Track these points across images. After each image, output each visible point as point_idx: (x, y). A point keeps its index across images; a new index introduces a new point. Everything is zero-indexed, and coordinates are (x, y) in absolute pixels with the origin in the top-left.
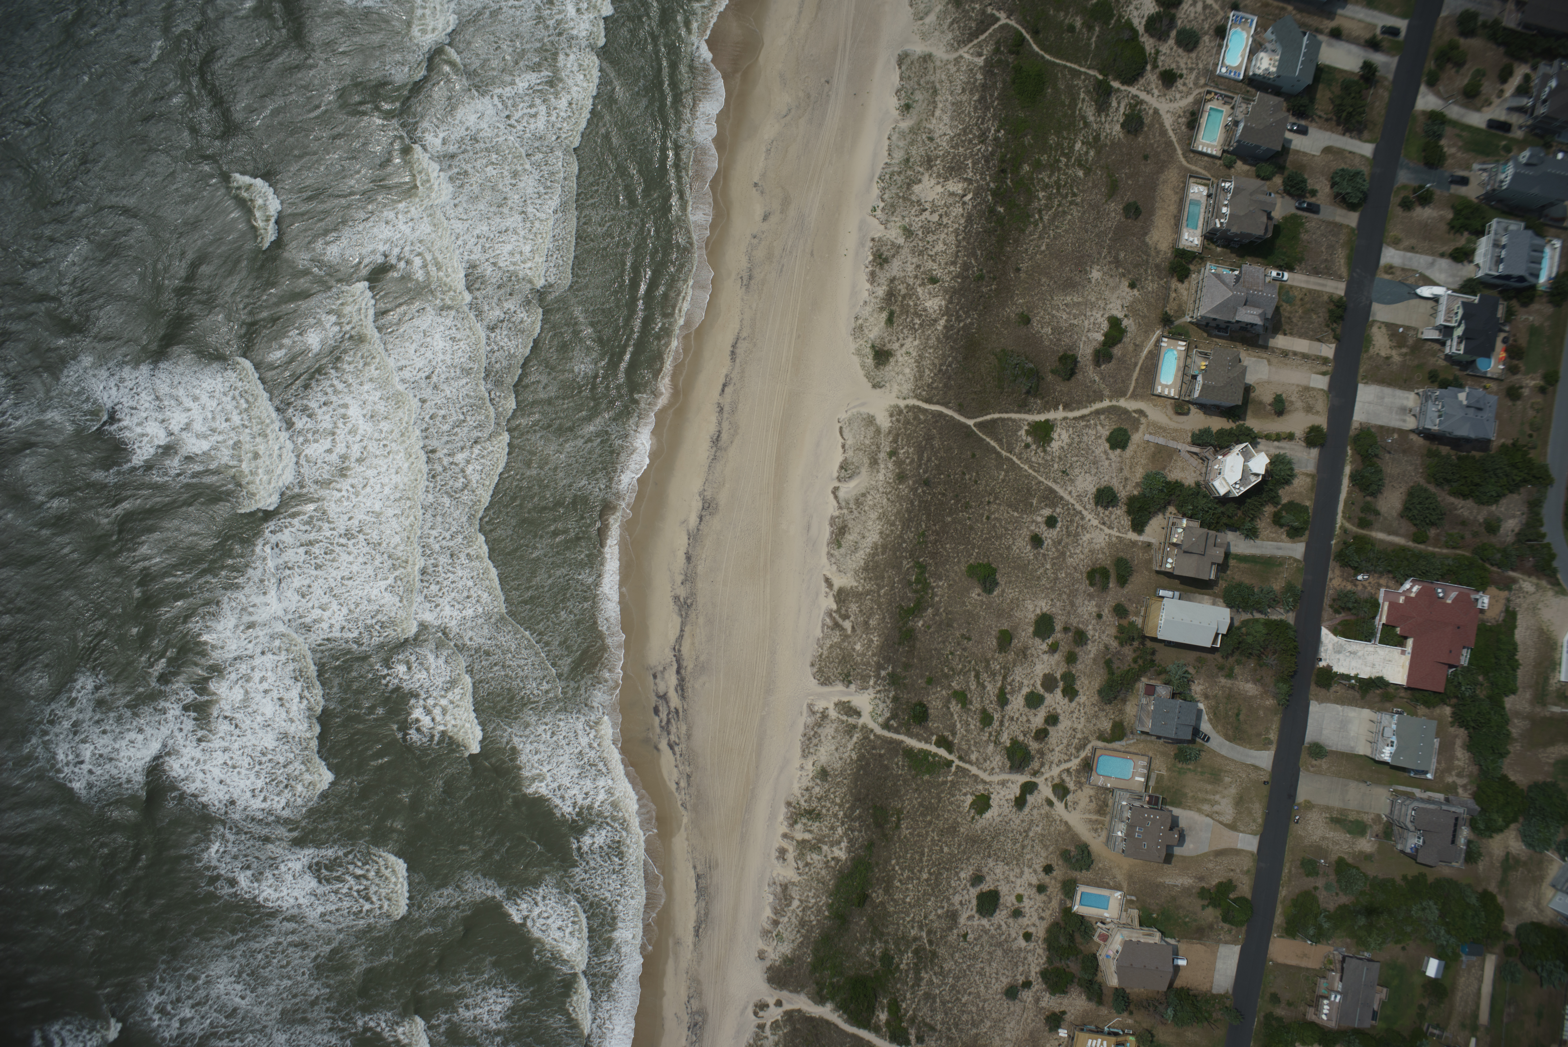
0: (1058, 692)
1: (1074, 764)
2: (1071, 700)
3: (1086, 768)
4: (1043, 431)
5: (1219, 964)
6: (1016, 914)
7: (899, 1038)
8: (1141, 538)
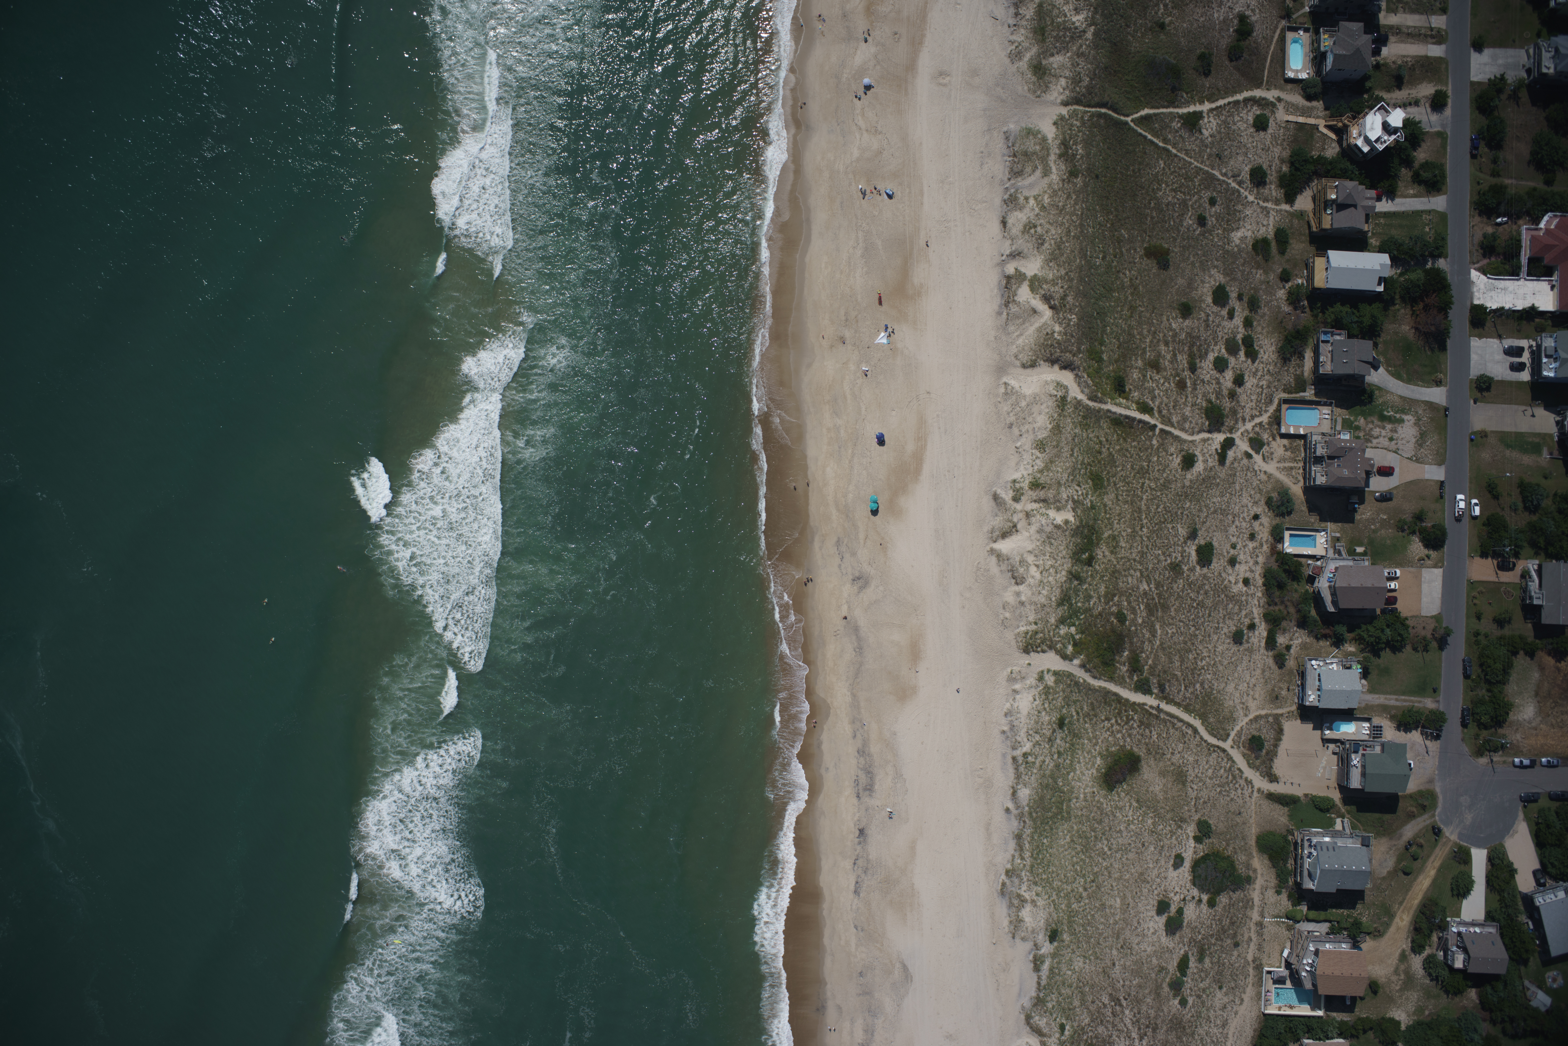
0: (1242, 353)
1: (1265, 418)
2: (1253, 362)
3: (1277, 420)
4: (1192, 122)
5: (1425, 587)
6: (1233, 562)
7: (1143, 687)
8: (1295, 208)
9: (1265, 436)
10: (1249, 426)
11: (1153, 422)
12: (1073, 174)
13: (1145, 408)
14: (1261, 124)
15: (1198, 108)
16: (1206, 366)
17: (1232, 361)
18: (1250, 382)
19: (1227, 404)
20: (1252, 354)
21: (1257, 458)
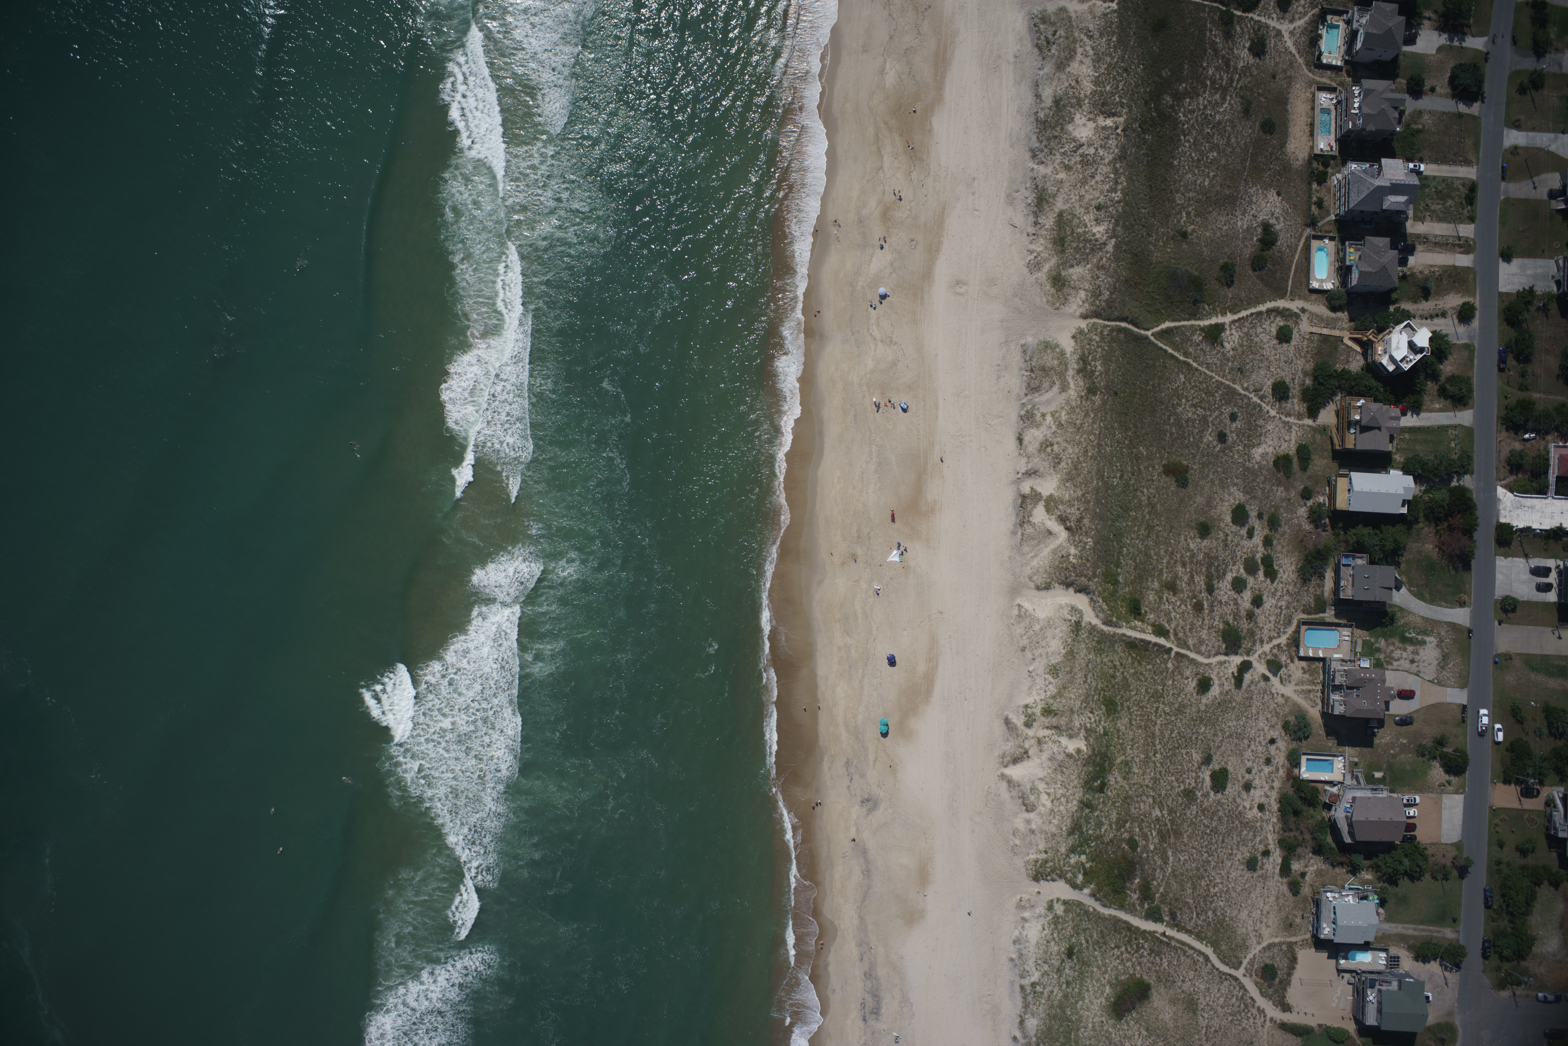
0: (1261, 573)
1: (1283, 640)
2: (1272, 582)
3: (1295, 642)
4: (1214, 334)
5: (1445, 814)
6: (1248, 787)
7: (1154, 915)
8: (1317, 423)
9: (1283, 658)
10: (1267, 648)
11: (1168, 645)
12: (1091, 391)
13: (1160, 631)
14: (1284, 336)
15: (1220, 320)
16: (1224, 587)
17: (1251, 581)
18: (1269, 603)
19: (1245, 625)
20: (1271, 574)
21: (1275, 681)
